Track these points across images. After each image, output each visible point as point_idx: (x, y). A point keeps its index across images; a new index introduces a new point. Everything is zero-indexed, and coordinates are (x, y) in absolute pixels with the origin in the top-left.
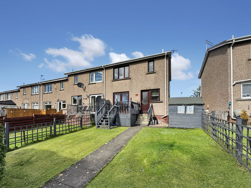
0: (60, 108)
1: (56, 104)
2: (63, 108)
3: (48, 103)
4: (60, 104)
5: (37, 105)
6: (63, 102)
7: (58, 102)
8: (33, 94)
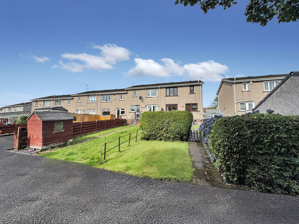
0: (118, 114)
1: (115, 111)
2: (121, 114)
3: (106, 110)
4: (118, 111)
5: (93, 111)
6: (121, 110)
7: (117, 110)
8: (89, 102)
